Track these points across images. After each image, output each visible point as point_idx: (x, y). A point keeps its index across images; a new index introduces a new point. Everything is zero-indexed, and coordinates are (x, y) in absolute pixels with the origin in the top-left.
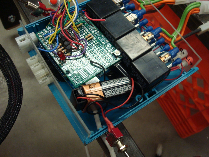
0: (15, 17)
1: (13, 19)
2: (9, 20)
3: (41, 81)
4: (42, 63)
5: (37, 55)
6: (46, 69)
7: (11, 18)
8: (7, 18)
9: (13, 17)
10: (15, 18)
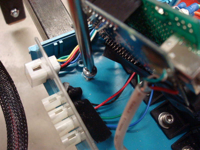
0: (18, 11)
1: (16, 13)
2: (11, 14)
3: (67, 139)
4: (68, 107)
5: (60, 93)
6: (75, 118)
7: (14, 12)
8: (10, 12)
9: (16, 12)
10: (19, 13)
